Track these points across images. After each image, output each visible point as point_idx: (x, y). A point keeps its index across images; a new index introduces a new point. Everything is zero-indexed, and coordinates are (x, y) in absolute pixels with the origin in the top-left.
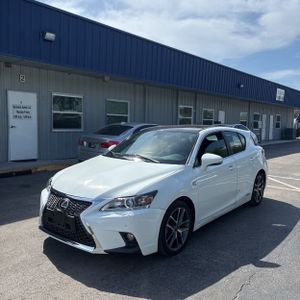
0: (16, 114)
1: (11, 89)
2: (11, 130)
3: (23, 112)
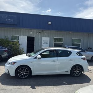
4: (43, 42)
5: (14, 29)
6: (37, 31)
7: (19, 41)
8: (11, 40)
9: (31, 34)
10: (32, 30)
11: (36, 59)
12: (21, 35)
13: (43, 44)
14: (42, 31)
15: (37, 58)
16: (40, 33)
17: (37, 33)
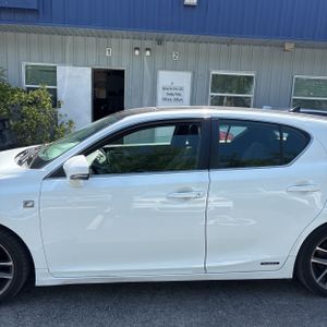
0: (165, 96)
1: (162, 69)
3: (173, 94)
4: (161, 94)
5: (34, 36)
6: (137, 43)
7: (58, 87)
8: (25, 86)
9: (109, 58)
11: (58, 181)
12: (63, 62)
13: (161, 104)
14: (160, 42)
15: (69, 175)
16: (148, 53)
17: (137, 52)
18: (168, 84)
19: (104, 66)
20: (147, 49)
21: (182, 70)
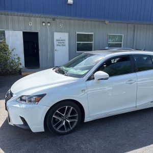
0: (58, 44)
1: (55, 32)
2: (55, 52)
3: (61, 43)
4: (56, 43)
6: (44, 20)
10: (32, 18)
12: (8, 29)
13: (56, 47)
14: (54, 19)
16: (49, 24)
17: (44, 24)
18: (58, 38)
19: (28, 30)
20: (48, 23)
21: (64, 32)
